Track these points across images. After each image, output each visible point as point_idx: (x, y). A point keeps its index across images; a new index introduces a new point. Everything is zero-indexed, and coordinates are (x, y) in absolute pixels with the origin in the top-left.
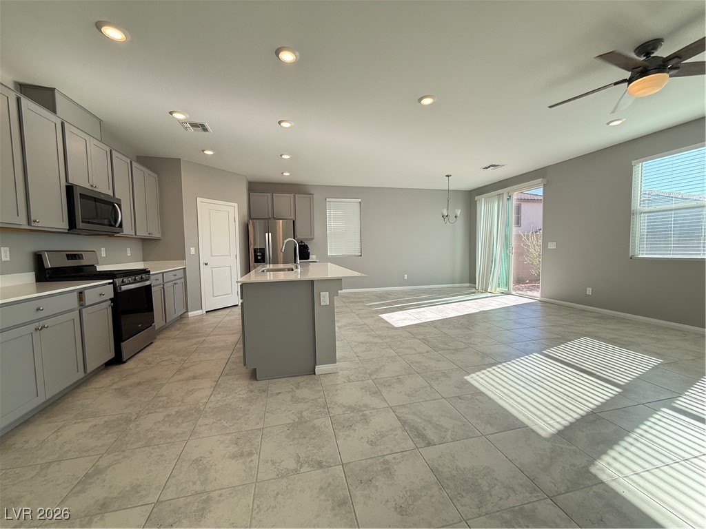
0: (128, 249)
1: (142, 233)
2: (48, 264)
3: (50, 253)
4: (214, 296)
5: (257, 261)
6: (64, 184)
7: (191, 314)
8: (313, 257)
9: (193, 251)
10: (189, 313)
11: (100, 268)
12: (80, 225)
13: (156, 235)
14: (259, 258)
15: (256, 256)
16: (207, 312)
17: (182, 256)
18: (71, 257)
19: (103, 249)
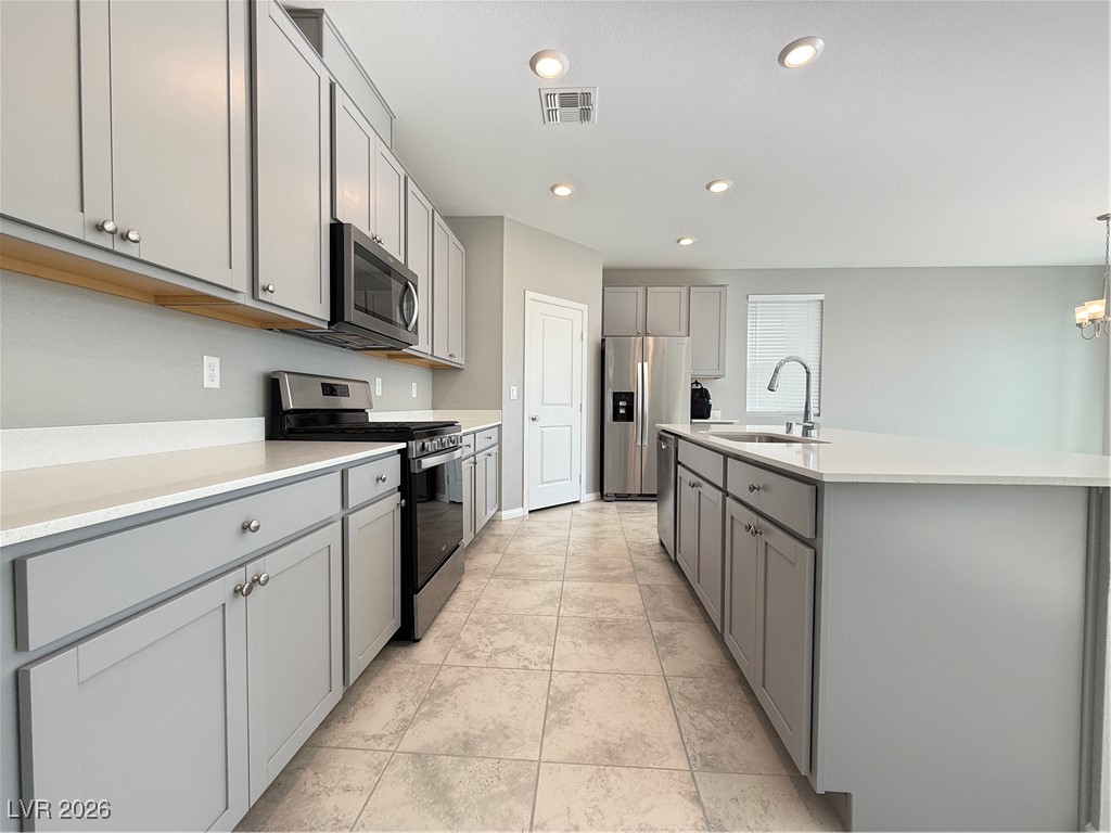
0: (414, 384)
1: (441, 354)
2: (290, 402)
3: (294, 377)
4: (543, 483)
5: (616, 417)
6: (327, 220)
7: (505, 514)
8: (715, 414)
9: (514, 391)
10: (503, 513)
11: (374, 417)
12: (351, 314)
13: (459, 360)
14: (622, 411)
15: (616, 408)
16: (530, 512)
17: (497, 403)
18: (330, 390)
19: (379, 380)
